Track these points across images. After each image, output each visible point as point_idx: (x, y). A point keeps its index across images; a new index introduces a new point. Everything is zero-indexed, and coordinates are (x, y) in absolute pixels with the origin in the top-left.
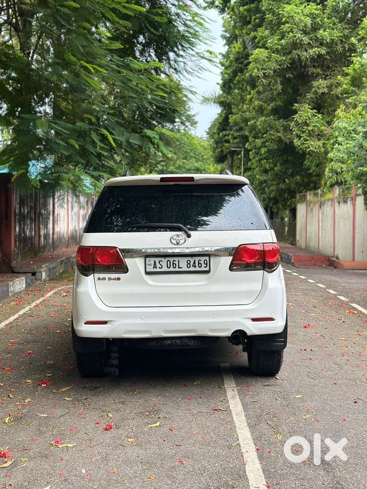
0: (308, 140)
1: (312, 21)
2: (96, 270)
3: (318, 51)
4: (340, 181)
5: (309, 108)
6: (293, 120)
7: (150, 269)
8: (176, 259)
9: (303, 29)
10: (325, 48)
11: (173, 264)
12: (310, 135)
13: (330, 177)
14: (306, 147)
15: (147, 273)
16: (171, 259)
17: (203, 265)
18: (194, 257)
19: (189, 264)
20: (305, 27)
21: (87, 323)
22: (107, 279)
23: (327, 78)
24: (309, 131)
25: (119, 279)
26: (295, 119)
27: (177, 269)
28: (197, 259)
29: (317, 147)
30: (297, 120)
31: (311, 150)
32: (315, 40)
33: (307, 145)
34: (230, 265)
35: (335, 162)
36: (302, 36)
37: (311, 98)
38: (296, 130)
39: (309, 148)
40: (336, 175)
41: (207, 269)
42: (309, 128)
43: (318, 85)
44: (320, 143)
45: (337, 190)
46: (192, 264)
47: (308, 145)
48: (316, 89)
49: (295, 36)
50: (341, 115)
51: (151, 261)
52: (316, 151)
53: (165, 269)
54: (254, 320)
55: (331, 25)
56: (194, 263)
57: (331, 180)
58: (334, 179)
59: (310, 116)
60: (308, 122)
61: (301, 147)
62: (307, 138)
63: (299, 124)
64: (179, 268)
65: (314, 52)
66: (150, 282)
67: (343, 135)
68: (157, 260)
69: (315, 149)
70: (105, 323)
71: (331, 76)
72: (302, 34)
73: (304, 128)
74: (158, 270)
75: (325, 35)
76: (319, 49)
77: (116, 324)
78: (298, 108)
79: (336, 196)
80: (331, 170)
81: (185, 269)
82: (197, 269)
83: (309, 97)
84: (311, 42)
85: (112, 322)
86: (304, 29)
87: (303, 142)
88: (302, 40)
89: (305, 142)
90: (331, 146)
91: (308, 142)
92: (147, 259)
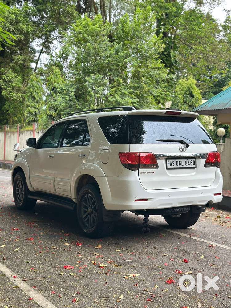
0: (12, 92)
1: (15, 17)
2: (141, 167)
3: (19, 37)
4: (34, 119)
5: (12, 72)
6: (2, 78)
7: (169, 166)
8: (181, 160)
9: (10, 21)
10: (23, 36)
11: (179, 163)
12: (13, 89)
13: (28, 117)
14: (11, 97)
15: (167, 169)
16: (179, 160)
17: (193, 164)
18: (188, 159)
19: (187, 163)
20: (12, 21)
21: (136, 201)
22: (146, 173)
23: (22, 55)
24: (13, 86)
25: (153, 172)
26: (3, 78)
27: (181, 166)
28: (190, 160)
29: (18, 97)
30: (4, 78)
31: (14, 99)
32: (17, 29)
33: (11, 95)
34: (205, 164)
35: (31, 107)
36: (10, 26)
37: (13, 65)
38: (3, 85)
39: (13, 97)
40: (31, 115)
41: (195, 166)
42: (13, 85)
43: (18, 58)
44: (20, 94)
45: (36, 125)
46: (188, 163)
47: (13, 96)
48: (17, 61)
49: (6, 25)
50: (34, 79)
51: (169, 161)
52: (17, 99)
53: (175, 166)
54: (215, 194)
55: (25, 22)
56: (189, 162)
57: (29, 118)
58: (31, 118)
59: (13, 77)
60: (12, 80)
61: (7, 96)
62: (12, 91)
63: (6, 81)
64: (182, 165)
65: (17, 37)
66: (169, 174)
67: (36, 91)
68: (172, 161)
69: (17, 98)
70: (146, 200)
71: (24, 53)
72: (10, 25)
73: (10, 84)
74: (172, 167)
75: (24, 28)
76: (20, 36)
77: (155, 200)
78: (4, 71)
79: (35, 128)
80: (29, 112)
81: (185, 166)
82: (190, 166)
83: (12, 65)
84: (15, 31)
85: (152, 199)
86: (12, 22)
87: (9, 93)
88: (10, 28)
89: (10, 93)
90: (28, 98)
91: (12, 93)
92: (168, 160)
